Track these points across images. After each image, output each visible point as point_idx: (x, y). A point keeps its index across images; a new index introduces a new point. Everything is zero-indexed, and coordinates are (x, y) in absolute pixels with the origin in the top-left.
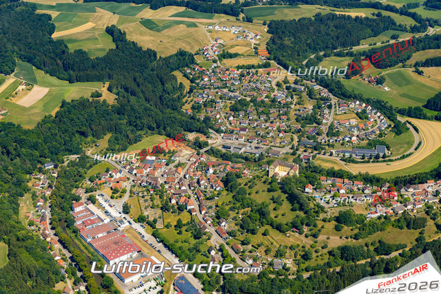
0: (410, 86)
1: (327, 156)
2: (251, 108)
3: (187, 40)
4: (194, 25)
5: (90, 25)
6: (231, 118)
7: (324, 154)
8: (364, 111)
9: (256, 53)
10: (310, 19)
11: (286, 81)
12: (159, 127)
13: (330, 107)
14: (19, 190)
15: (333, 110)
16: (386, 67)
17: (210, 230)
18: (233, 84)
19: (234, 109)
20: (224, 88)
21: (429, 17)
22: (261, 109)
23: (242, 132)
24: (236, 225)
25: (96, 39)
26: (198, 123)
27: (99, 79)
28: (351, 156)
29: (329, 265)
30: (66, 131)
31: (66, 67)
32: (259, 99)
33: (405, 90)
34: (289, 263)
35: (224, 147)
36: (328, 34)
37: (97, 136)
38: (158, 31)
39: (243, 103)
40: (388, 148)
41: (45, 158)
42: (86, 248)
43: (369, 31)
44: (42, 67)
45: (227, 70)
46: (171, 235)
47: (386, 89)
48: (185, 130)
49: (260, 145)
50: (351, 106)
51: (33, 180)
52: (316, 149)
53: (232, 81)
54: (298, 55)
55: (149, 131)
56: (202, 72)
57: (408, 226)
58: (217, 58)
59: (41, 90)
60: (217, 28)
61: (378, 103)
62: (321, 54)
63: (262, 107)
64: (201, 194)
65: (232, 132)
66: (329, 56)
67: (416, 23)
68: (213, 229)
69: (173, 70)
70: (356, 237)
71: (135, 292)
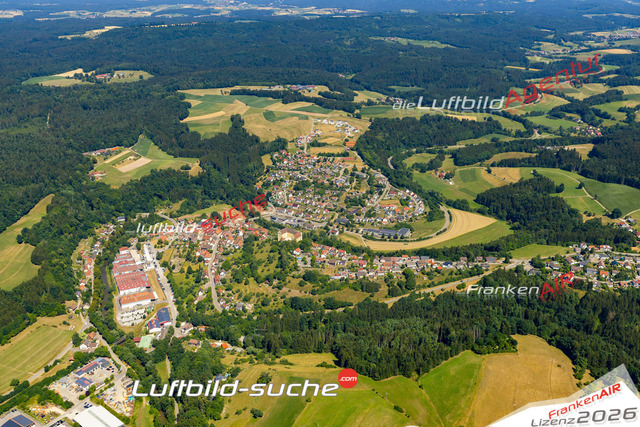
0: (474, 183)
1: (354, 233)
3: (293, 130)
4: (307, 118)
5: (222, 113)
6: (291, 195)
7: (352, 231)
8: (408, 199)
9: (344, 144)
10: (414, 119)
11: (355, 169)
13: (380, 193)
14: (86, 234)
15: (382, 197)
16: (464, 165)
17: (210, 276)
18: (306, 168)
19: (297, 188)
20: (297, 170)
21: (542, 124)
22: (318, 190)
24: (231, 275)
25: (219, 125)
28: (373, 234)
32: (321, 182)
33: (466, 185)
35: (271, 218)
36: (427, 133)
37: (173, 201)
38: (273, 121)
39: (306, 184)
40: (411, 231)
42: (111, 281)
43: (471, 133)
44: (160, 143)
45: (309, 156)
46: (180, 279)
47: (451, 183)
50: (399, 194)
51: (102, 228)
52: (347, 226)
53: (307, 165)
56: (286, 156)
57: (362, 289)
58: (306, 146)
59: (144, 161)
60: (325, 121)
61: (432, 194)
62: (414, 150)
63: (320, 188)
64: (222, 250)
65: (286, 207)
66: (421, 152)
67: (523, 129)
68: (213, 277)
69: (265, 153)
70: (313, 293)
71: (125, 315)
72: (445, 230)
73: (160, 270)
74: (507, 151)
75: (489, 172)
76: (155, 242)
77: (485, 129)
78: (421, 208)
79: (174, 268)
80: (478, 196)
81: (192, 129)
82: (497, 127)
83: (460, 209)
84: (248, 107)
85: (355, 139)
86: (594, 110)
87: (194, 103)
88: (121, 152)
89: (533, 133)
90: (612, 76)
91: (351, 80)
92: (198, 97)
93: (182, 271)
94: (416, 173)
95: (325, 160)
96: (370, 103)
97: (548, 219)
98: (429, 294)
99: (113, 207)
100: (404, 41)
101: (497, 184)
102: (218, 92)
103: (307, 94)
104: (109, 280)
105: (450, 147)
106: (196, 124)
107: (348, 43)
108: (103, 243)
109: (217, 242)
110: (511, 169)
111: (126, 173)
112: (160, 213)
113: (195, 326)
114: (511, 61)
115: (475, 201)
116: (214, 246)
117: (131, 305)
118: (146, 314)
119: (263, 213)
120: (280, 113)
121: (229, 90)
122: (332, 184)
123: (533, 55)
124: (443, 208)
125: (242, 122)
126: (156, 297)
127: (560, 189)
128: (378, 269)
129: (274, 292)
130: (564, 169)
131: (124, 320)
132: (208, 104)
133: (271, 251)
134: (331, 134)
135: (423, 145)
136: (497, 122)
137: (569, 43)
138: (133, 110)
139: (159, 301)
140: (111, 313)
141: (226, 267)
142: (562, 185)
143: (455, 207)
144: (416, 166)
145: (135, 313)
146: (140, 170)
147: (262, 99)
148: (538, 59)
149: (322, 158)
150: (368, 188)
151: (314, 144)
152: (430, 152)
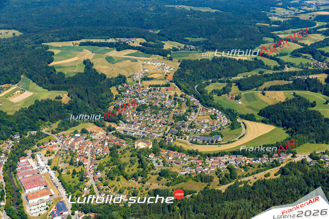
0: (255, 102)
1: (183, 140)
3: (128, 69)
4: (136, 61)
5: (76, 58)
6: (135, 115)
7: (181, 138)
8: (215, 115)
9: (165, 78)
11: (176, 95)
13: (196, 111)
15: (197, 113)
17: (90, 176)
18: (143, 95)
19: (138, 110)
23: (138, 123)
25: (76, 67)
26: (114, 117)
28: (196, 140)
32: (154, 105)
33: (251, 104)
34: (124, 197)
35: (124, 131)
38: (113, 63)
39: (144, 106)
40: (222, 137)
43: (245, 68)
44: (36, 81)
47: (240, 103)
49: (146, 131)
50: (209, 111)
51: (4, 143)
52: (177, 135)
56: (127, 88)
57: (201, 180)
58: (140, 80)
59: (27, 94)
60: (149, 63)
61: (230, 110)
62: (210, 81)
63: (155, 109)
64: (95, 156)
65: (133, 123)
66: (215, 82)
67: (278, 65)
68: (92, 176)
69: (112, 86)
70: (168, 185)
71: (32, 208)
72: (243, 135)
73: (52, 173)
74: (272, 80)
75: (264, 94)
76: (44, 152)
77: (254, 65)
78: (225, 121)
79: (62, 170)
80: (261, 111)
81: (58, 70)
82: (261, 64)
83: (250, 120)
84: (94, 54)
85: (172, 74)
86: (320, 51)
87: (56, 52)
88: (10, 88)
89: (285, 67)
90: (325, 29)
91: (158, 34)
92: (58, 48)
93: (68, 173)
94: (215, 96)
95: (155, 89)
96: (175, 50)
97: (312, 126)
98: (247, 182)
99: (11, 128)
100: (188, 8)
101: (271, 103)
102: (70, 44)
103: (132, 44)
104: (15, 182)
105: (233, 78)
106: (60, 67)
107: (152, 9)
108: (6, 154)
109: (90, 150)
110: (278, 93)
111: (17, 103)
112: (44, 130)
113: (85, 213)
114: (260, 20)
115: (259, 114)
116: (88, 153)
117: (36, 200)
118: (48, 206)
119: (117, 128)
120: (117, 58)
121: (78, 42)
122: (162, 106)
123: (271, 16)
124: (239, 120)
125: (92, 65)
126: (53, 193)
127: (313, 105)
128: (210, 166)
129: (140, 185)
130: (312, 91)
131: (32, 212)
132: (66, 53)
133: (131, 156)
134: (155, 71)
135: (216, 77)
136: (261, 60)
137: (292, 8)
138: (14, 58)
139: (56, 196)
140: (22, 207)
141: (100, 169)
142: (315, 102)
143: (246, 119)
144: (214, 91)
145: (40, 206)
146: (26, 101)
147: (102, 48)
148: (276, 19)
149: (152, 88)
150: (187, 108)
151: (145, 79)
152: (221, 82)
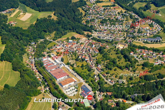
1: (137, 41)
2: (108, 22)
7: (136, 40)
8: (152, 24)
9: (110, 1)
11: (121, 12)
12: (73, 29)
14: (23, 52)
20: (98, 14)
22: (112, 23)
23: (105, 31)
24: (104, 66)
26: (88, 28)
27: (50, 10)
28: (147, 41)
29: (140, 82)
30: (39, 30)
31: (38, 6)
32: (111, 19)
34: (125, 81)
35: (98, 37)
37: (50, 32)
39: (105, 20)
40: (161, 38)
41: (32, 40)
42: (48, 74)
44: (29, 6)
45: (99, 7)
46: (79, 70)
47: (160, 15)
48: (83, 30)
49: (112, 36)
50: (147, 22)
51: (27, 48)
52: (133, 38)
53: (101, 12)
54: (126, 2)
55: (70, 31)
56: (89, 8)
58: (95, 3)
65: (101, 31)
68: (95, 68)
69: (78, 7)
71: (67, 90)
76: (55, 54)
78: (159, 28)
88: (15, 11)
93: (78, 66)
111: (25, 21)
113: (103, 92)
126: (76, 80)
129: (132, 73)
131: (68, 93)
133: (117, 54)
139: (78, 82)
140: (60, 91)
141: (99, 63)
145: (71, 89)
149: (105, 8)
151: (98, 2)
